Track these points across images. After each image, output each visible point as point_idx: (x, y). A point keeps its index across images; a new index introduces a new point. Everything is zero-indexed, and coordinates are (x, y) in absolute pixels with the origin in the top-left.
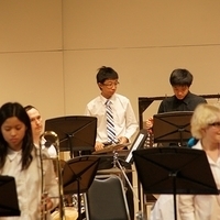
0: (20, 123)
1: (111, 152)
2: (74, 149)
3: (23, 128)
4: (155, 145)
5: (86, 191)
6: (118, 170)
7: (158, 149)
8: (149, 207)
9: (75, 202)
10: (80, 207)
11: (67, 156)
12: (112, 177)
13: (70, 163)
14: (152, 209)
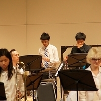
0: (6, 58)
1: (48, 71)
2: (31, 70)
3: (8, 61)
4: (68, 68)
5: (36, 89)
6: (51, 80)
7: (70, 70)
8: (65, 97)
9: (32, 94)
10: (34, 96)
11: (28, 73)
12: (49, 83)
13: (29, 76)
14: (67, 97)
